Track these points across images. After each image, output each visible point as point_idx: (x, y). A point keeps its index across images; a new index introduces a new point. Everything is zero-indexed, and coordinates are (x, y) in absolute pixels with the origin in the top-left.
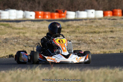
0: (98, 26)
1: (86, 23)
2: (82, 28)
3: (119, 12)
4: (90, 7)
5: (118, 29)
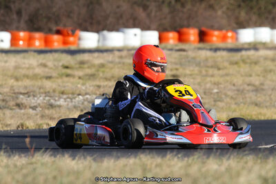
1: (121, 57)
2: (111, 68)
3: (194, 34)
4: (131, 21)
5: (188, 72)
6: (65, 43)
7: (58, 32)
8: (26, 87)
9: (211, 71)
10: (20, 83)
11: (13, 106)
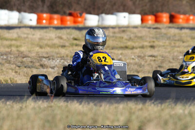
0: (132, 38)
1: (114, 33)
3: (166, 17)
4: (122, 8)
5: (161, 44)
6: (75, 22)
7: (70, 15)
8: (47, 53)
9: (177, 44)
10: (43, 50)
11: (38, 66)
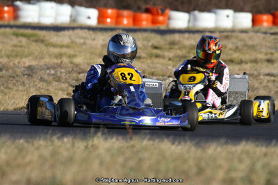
0: (240, 47)
4: (223, 3)
6: (154, 22)
7: (147, 11)
